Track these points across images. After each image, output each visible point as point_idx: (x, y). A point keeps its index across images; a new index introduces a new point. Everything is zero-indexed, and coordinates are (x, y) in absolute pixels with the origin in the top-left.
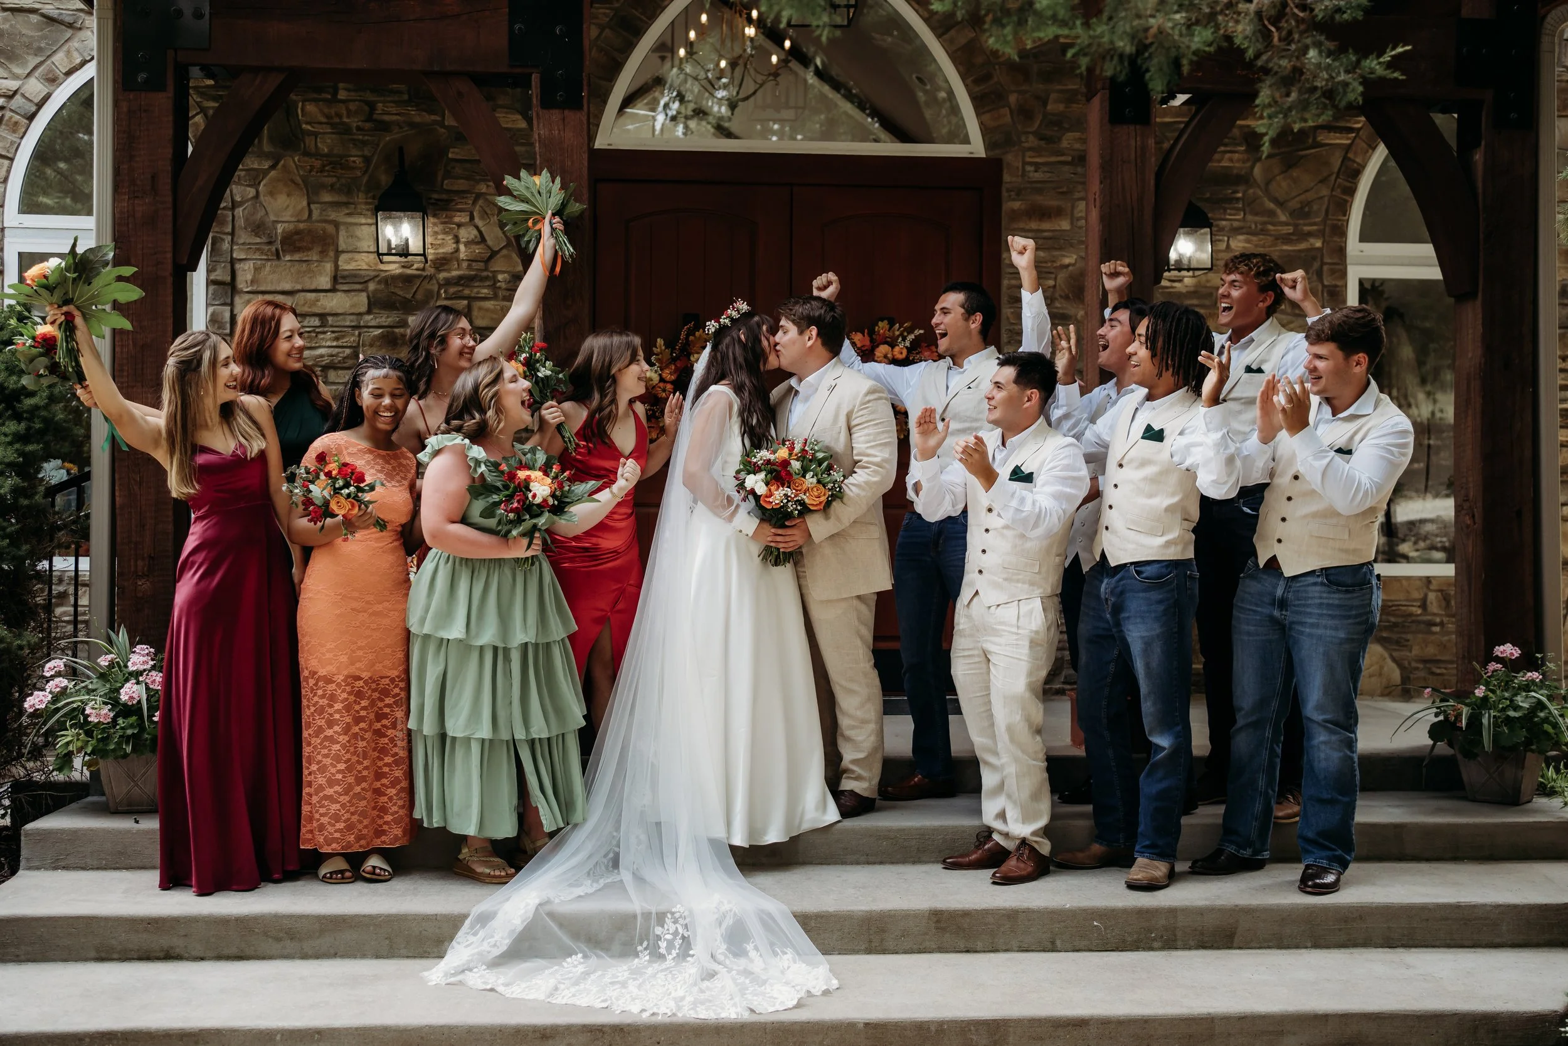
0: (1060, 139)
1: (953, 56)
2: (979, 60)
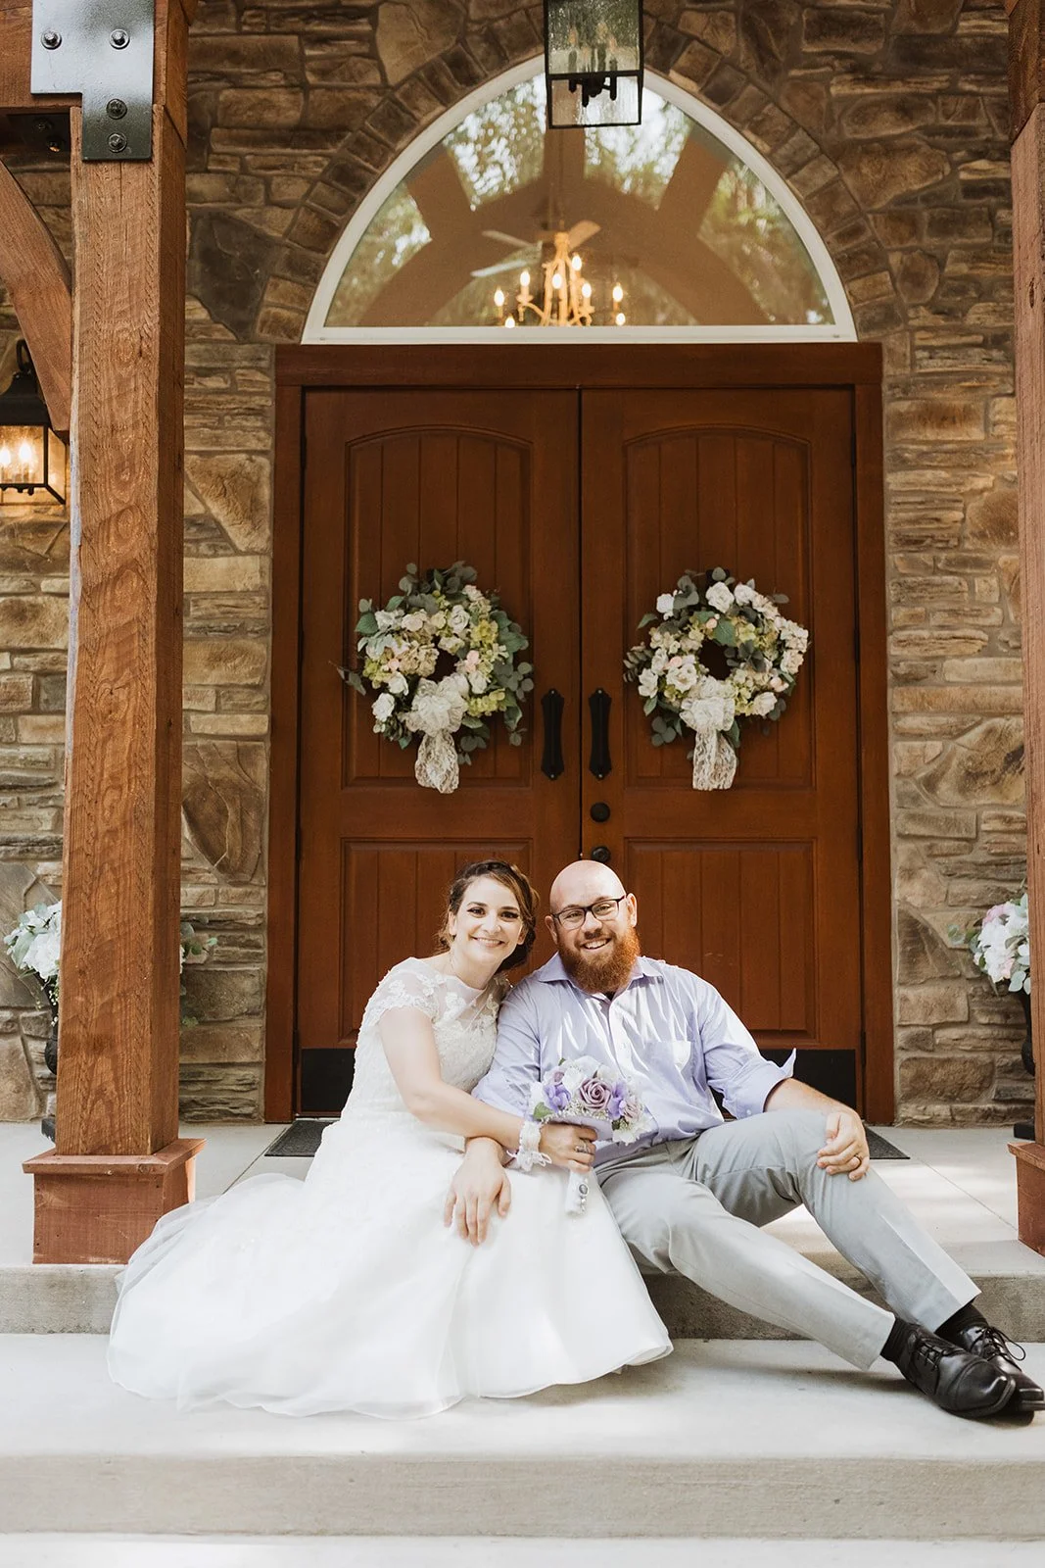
0: (965, 313)
1: (807, 205)
2: (844, 207)
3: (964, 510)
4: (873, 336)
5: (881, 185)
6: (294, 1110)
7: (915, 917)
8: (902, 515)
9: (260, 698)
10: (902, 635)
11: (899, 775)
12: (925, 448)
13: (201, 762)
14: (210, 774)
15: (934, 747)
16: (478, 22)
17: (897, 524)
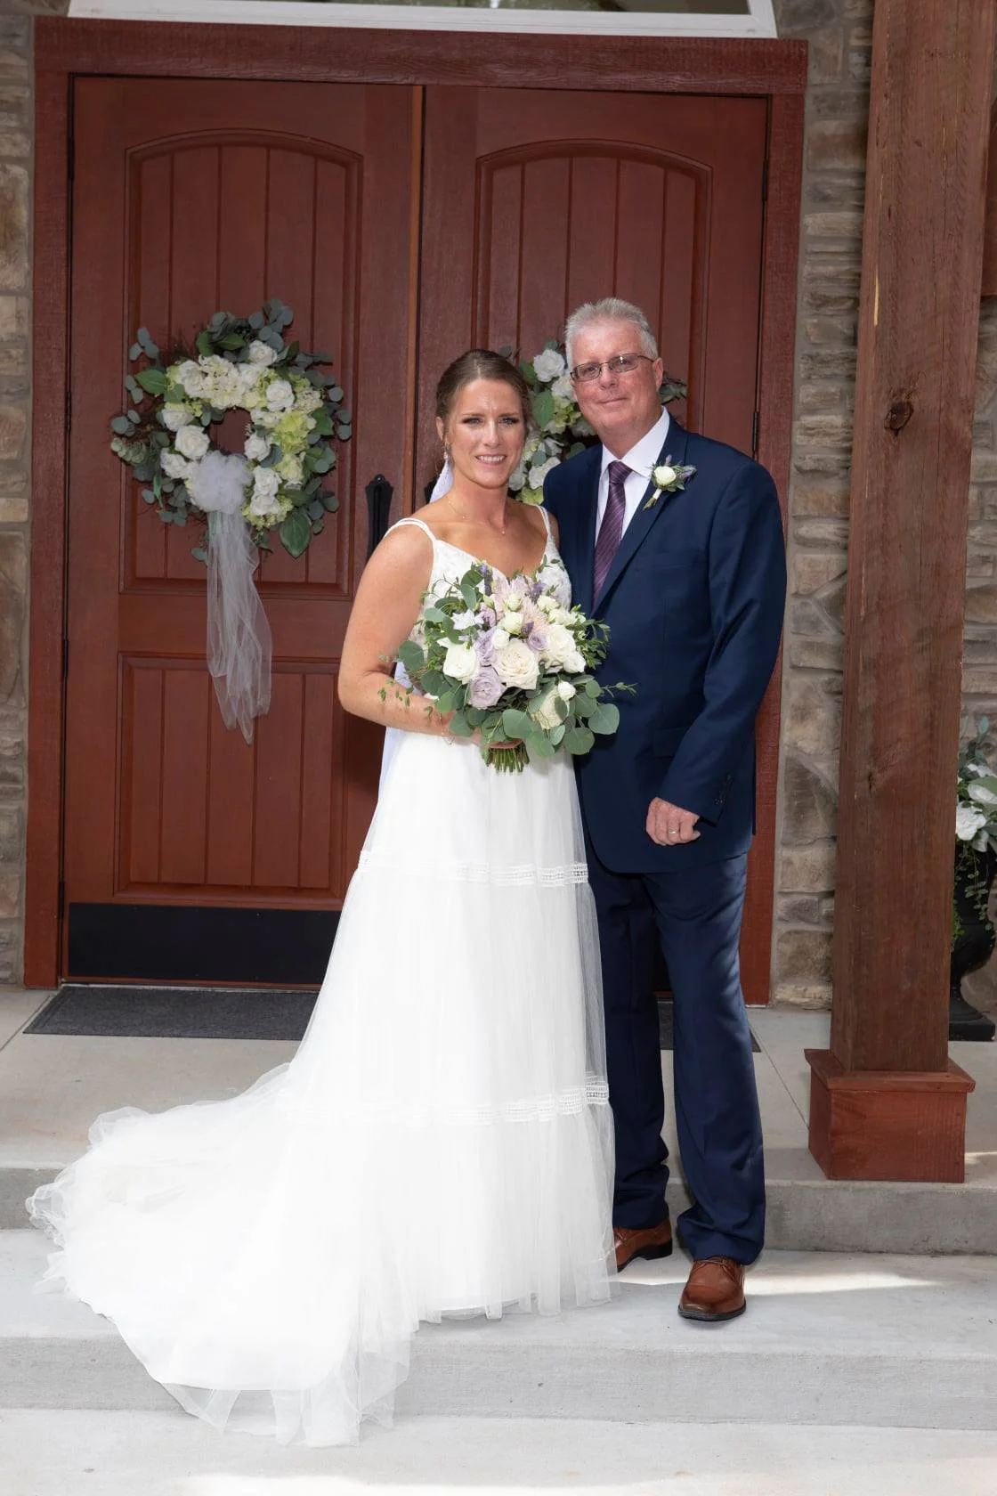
4: (799, 30)
6: (59, 973)
7: (807, 766)
8: (821, 269)
9: (17, 477)
10: (810, 420)
11: (796, 595)
15: (841, 561)
17: (813, 279)
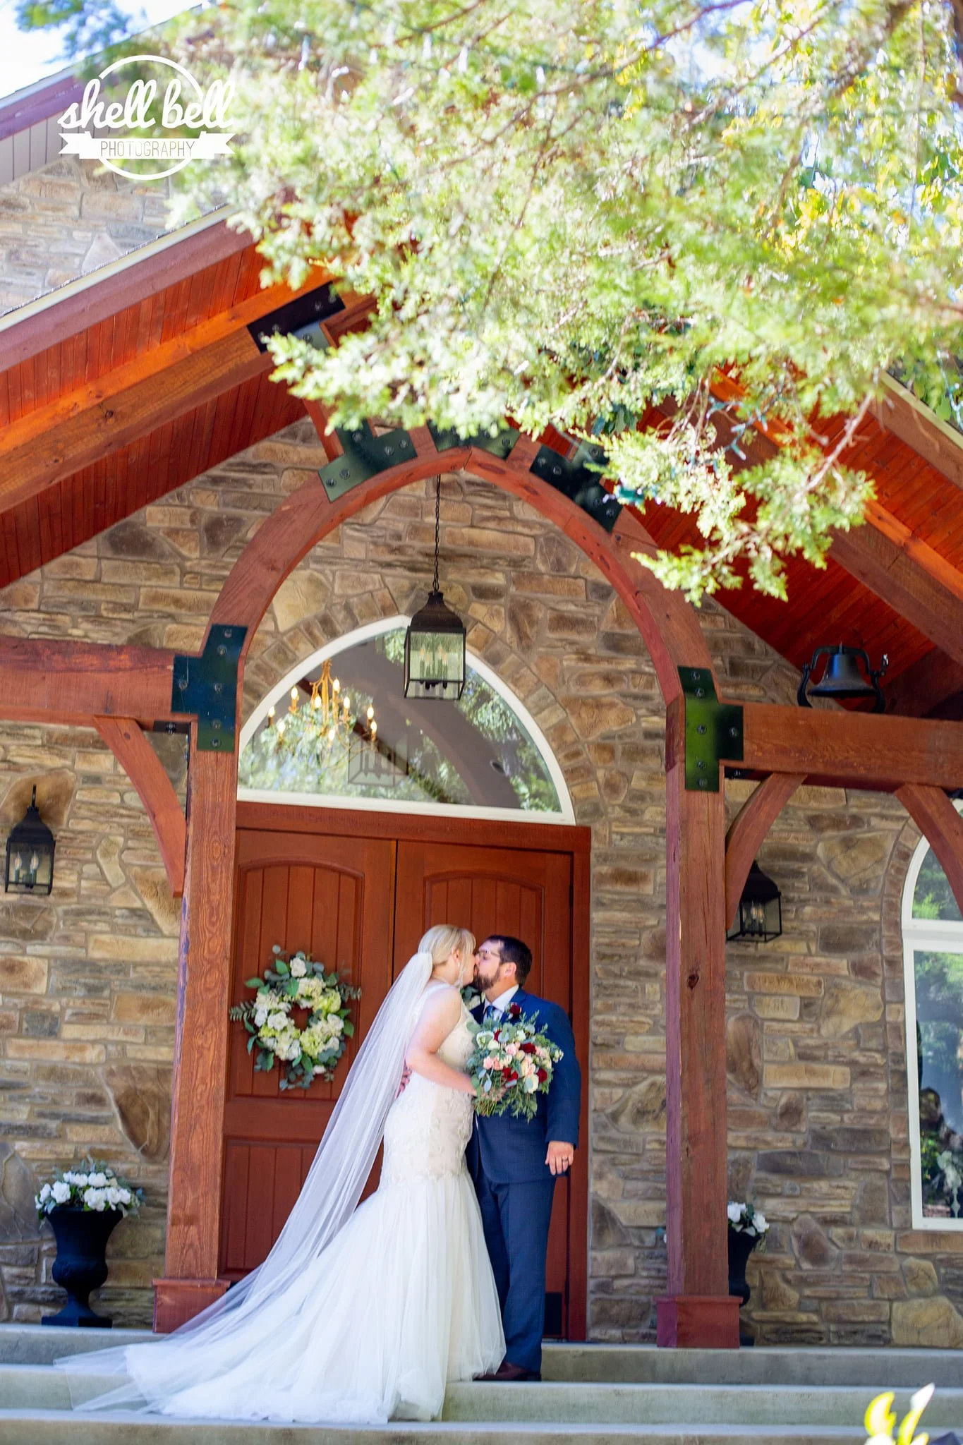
0: (643, 812)
1: (546, 733)
2: (569, 738)
3: (640, 939)
4: (585, 822)
5: (594, 726)
7: (603, 1205)
8: (602, 940)
10: (599, 1018)
11: (595, 1110)
12: (616, 897)
13: (133, 1078)
14: (139, 1086)
15: (618, 1093)
16: (341, 597)
17: (598, 945)
